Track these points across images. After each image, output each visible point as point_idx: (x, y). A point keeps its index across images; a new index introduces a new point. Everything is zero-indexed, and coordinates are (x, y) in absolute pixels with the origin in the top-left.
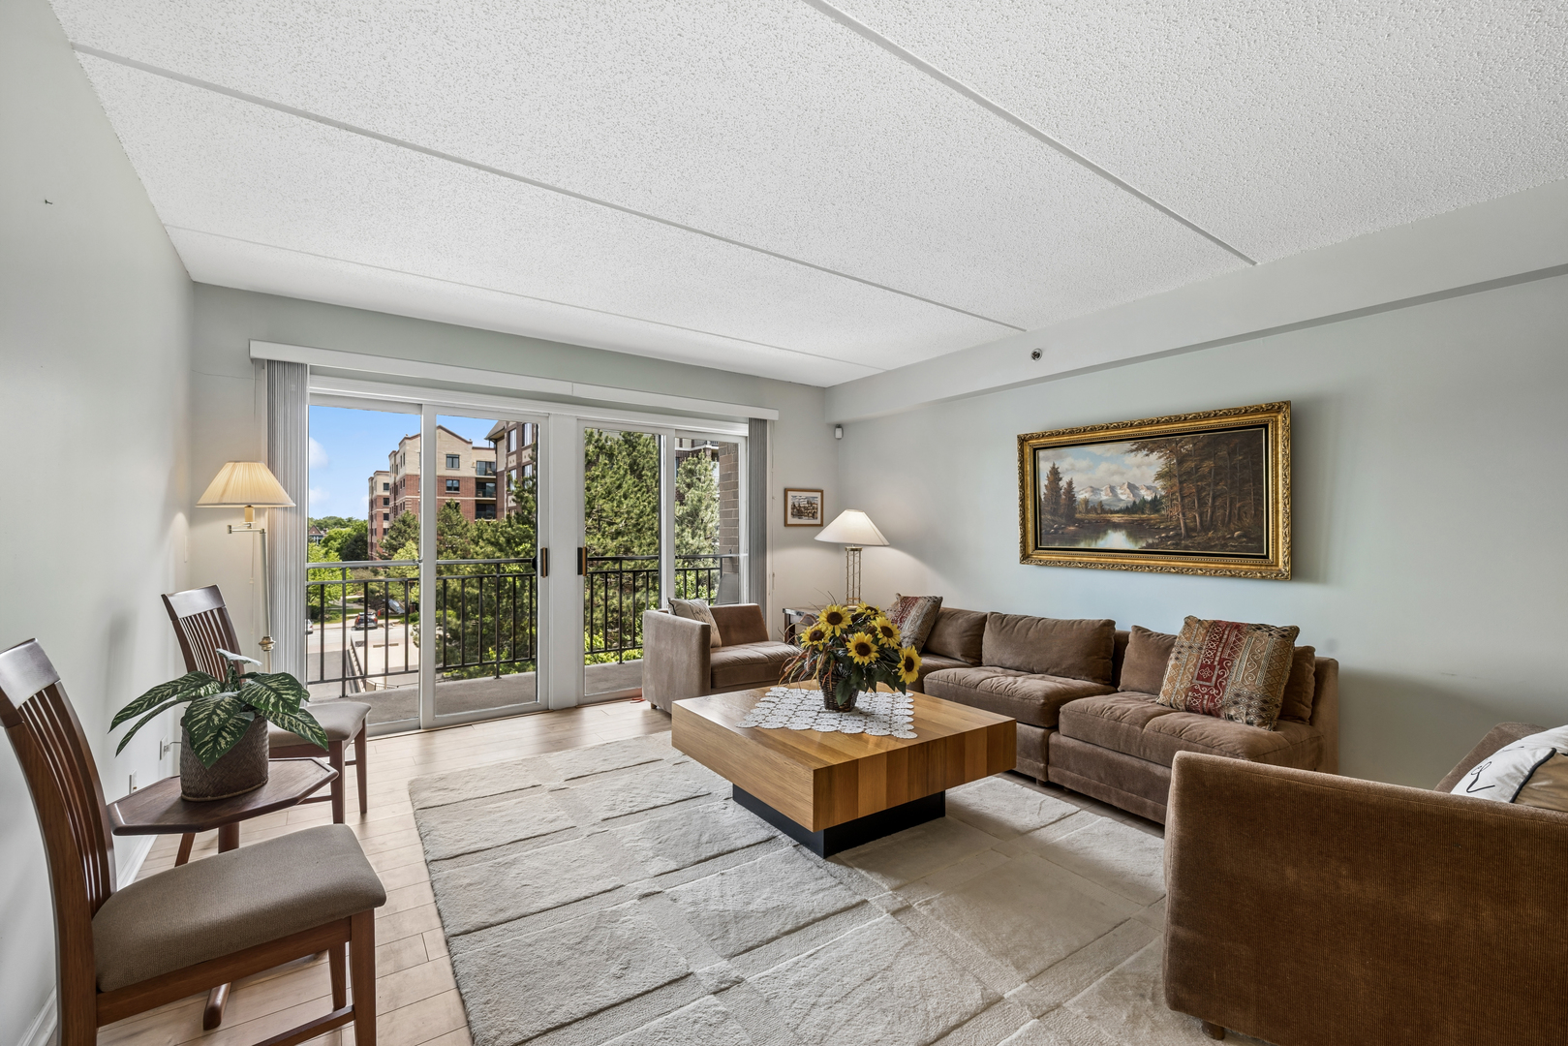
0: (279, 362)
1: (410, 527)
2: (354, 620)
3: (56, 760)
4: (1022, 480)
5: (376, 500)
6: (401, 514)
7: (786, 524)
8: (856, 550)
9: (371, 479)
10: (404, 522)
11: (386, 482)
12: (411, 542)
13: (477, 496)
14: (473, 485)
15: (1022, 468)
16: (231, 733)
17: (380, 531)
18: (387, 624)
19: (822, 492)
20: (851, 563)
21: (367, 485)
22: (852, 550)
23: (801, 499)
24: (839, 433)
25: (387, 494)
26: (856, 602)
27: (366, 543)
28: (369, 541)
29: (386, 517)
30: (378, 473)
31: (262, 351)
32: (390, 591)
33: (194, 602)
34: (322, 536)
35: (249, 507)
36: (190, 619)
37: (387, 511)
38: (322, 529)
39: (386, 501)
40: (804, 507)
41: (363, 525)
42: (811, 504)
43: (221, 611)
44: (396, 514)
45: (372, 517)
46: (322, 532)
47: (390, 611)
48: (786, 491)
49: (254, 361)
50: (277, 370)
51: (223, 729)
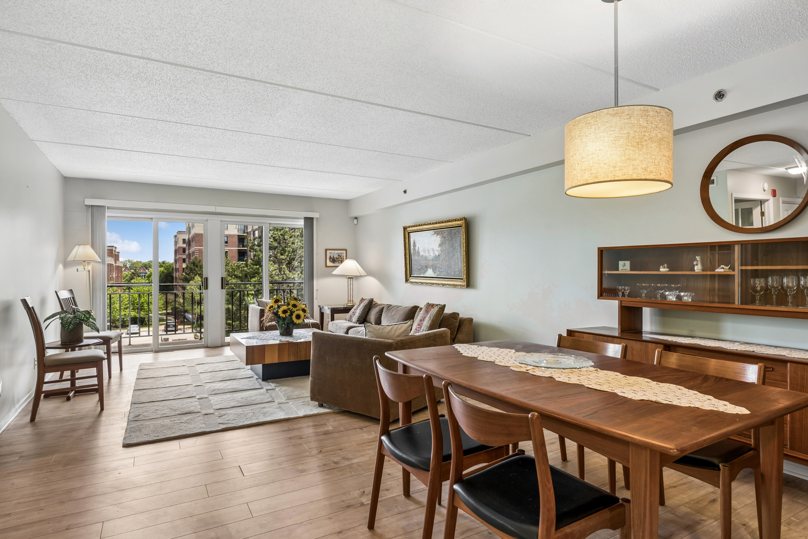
0: (94, 206)
1: (197, 267)
2: (164, 326)
4: (405, 247)
5: (178, 249)
6: (192, 258)
7: (326, 266)
8: (351, 278)
9: (176, 236)
10: (194, 263)
11: (184, 238)
12: (197, 276)
13: (239, 247)
14: (236, 240)
15: (405, 241)
16: (72, 325)
17: (181, 270)
18: (184, 328)
19: (346, 250)
20: (349, 284)
21: (173, 240)
22: (349, 278)
23: (335, 254)
24: (355, 221)
25: (184, 246)
26: (352, 302)
27: (172, 277)
28: (174, 276)
29: (184, 261)
30: (179, 232)
31: (89, 202)
32: (185, 308)
33: (64, 295)
34: (146, 273)
35: (85, 262)
36: (64, 299)
37: (184, 257)
38: (147, 268)
39: (184, 250)
40: (336, 258)
41: (170, 265)
42: (340, 256)
43: (73, 298)
44: (190, 259)
45: (176, 261)
46: (147, 271)
47: (185, 320)
48: (326, 250)
49: (86, 206)
50: (95, 209)
51: (70, 323)
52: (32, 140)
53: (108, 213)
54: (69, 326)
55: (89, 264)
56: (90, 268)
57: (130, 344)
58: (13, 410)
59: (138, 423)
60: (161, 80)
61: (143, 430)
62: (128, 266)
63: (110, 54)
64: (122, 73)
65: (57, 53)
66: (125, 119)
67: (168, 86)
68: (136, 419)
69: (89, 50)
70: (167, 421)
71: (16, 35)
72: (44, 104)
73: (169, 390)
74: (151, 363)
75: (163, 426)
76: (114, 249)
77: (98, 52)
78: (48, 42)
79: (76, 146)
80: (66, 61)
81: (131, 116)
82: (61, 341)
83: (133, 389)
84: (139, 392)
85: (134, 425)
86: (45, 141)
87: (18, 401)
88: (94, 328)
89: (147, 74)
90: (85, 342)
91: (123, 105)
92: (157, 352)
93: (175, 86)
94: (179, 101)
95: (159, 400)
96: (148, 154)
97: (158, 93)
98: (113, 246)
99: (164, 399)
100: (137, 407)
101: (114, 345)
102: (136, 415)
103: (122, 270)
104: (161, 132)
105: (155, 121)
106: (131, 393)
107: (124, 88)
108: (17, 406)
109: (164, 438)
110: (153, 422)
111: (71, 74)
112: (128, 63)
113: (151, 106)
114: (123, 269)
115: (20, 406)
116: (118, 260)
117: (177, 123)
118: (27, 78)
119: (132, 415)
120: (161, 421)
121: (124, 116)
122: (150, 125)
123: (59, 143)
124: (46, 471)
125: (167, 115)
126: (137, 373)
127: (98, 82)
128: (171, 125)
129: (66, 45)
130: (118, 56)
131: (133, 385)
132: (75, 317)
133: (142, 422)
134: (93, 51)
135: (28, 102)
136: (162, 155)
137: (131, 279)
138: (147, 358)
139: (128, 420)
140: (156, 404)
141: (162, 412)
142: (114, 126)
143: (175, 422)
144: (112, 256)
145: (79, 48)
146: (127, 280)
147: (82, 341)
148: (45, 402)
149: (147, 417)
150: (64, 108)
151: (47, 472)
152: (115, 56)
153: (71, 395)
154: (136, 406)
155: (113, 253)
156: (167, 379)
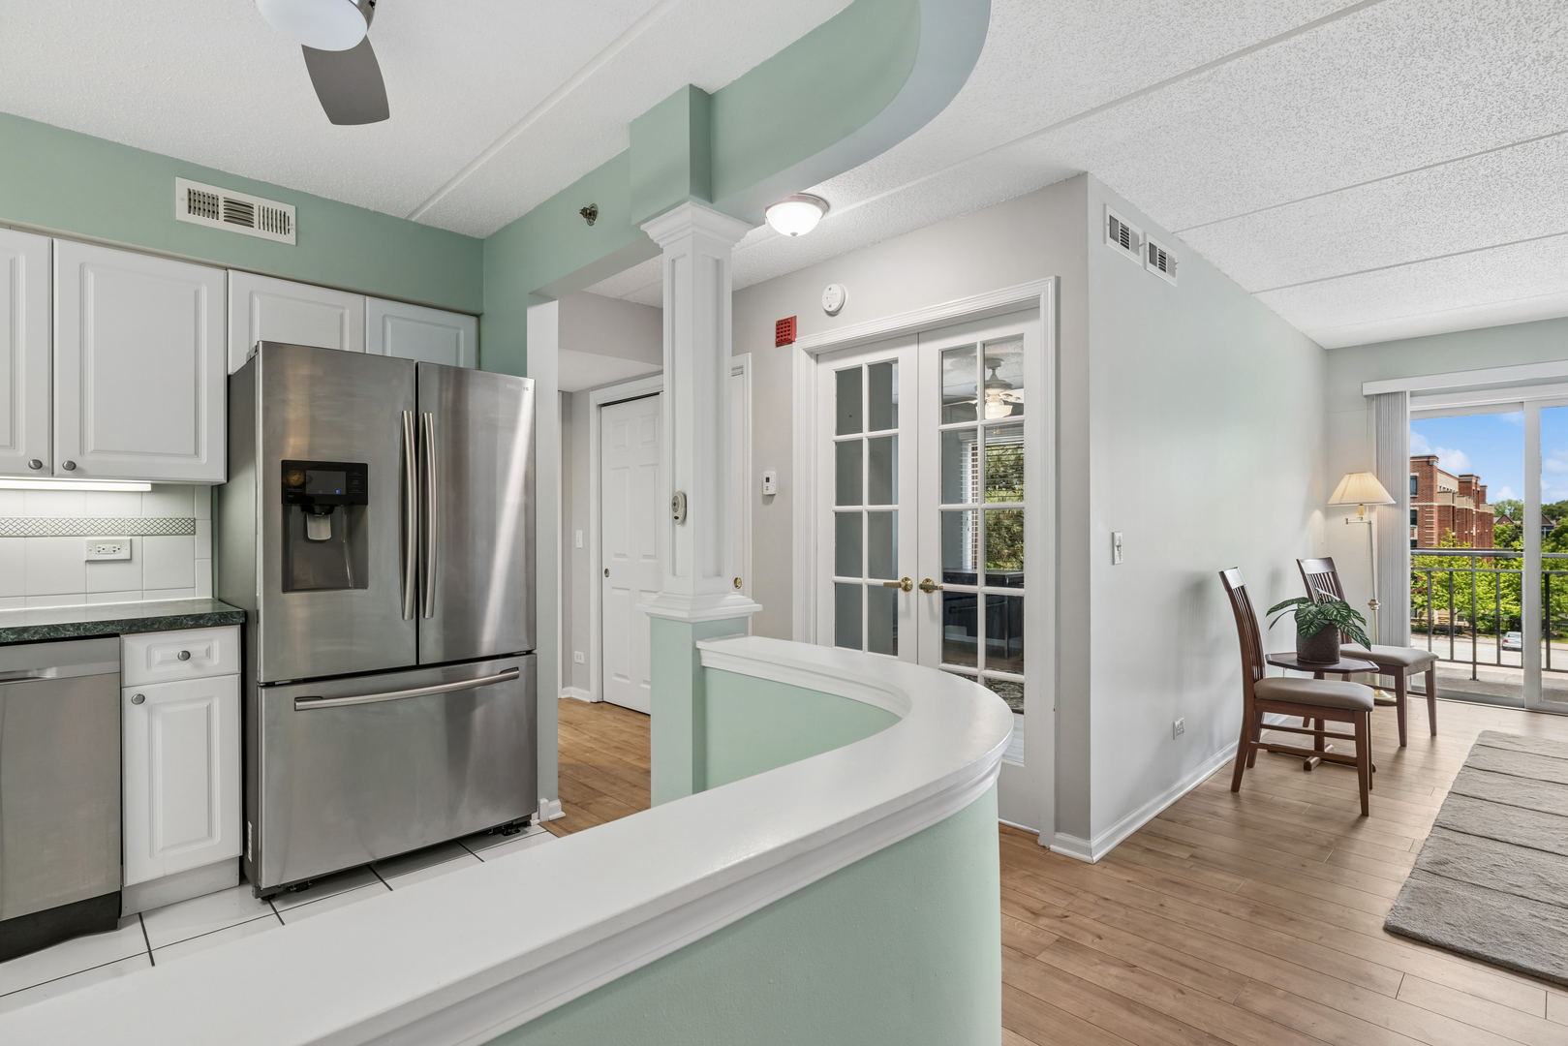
0: (1384, 394)
3: (1247, 626)
16: (1315, 627)
31: (1372, 388)
33: (1315, 567)
34: (1552, 527)
35: (1361, 506)
36: (1314, 576)
38: (1553, 517)
43: (1334, 574)
46: (1554, 522)
49: (1366, 396)
50: (1383, 400)
51: (1312, 623)
52: (1251, 293)
53: (1411, 406)
54: (1308, 628)
55: (1372, 508)
56: (1374, 517)
57: (1474, 678)
58: (1211, 760)
59: (1438, 883)
60: (1480, 24)
61: (1446, 908)
62: (1507, 512)
63: (1329, 26)
64: (1374, 61)
65: (1229, 91)
66: (1412, 182)
67: (1507, 28)
68: (1436, 869)
69: (1284, 43)
70: (1521, 912)
71: (1156, 92)
72: (1246, 214)
73: (1547, 821)
74: (1513, 737)
75: (1507, 922)
76: (1474, 481)
77: (1304, 36)
78: (1205, 74)
79: (1326, 282)
80: (1250, 97)
81: (1425, 167)
82: (1298, 654)
83: (1449, 787)
84: (1460, 802)
85: (1425, 882)
86: (1272, 289)
87: (1221, 747)
88: (1359, 639)
89: (1436, 27)
90: (1344, 663)
91: (1398, 146)
92: (1535, 711)
93: (1528, 20)
94: (1553, 62)
95: (1511, 840)
96: (1491, 251)
97: (1482, 68)
98: (1472, 476)
99: (1524, 842)
100: (1445, 839)
101: (1415, 680)
102: (1437, 859)
103: (1492, 520)
104: (1514, 179)
105: (1493, 154)
106: (1441, 796)
107: (1388, 100)
108: (1219, 755)
109: (1498, 960)
110: (1477, 895)
111: (1268, 123)
112: (1380, 25)
113: (1470, 117)
114: (1496, 520)
115: (1225, 756)
116: (1484, 501)
117: (1558, 134)
118: (1201, 172)
119: (1428, 855)
120: (1504, 905)
121: (1409, 175)
122: (1482, 172)
123: (1295, 285)
124: (1218, 907)
125: (1524, 122)
126: (1469, 750)
127: (1326, 114)
128: (1542, 147)
129: (1237, 60)
130: (1349, 19)
131: (1453, 777)
132: (1320, 612)
133: (1448, 885)
134: (1292, 40)
135: (1219, 221)
136: (1533, 243)
137: (1514, 540)
138: (1509, 722)
139: (1416, 863)
140: (1499, 847)
141: (1513, 880)
142: (1390, 210)
143: (1544, 924)
144: (1469, 495)
145: (1263, 51)
146: (1504, 541)
147: (1335, 661)
148: (1267, 761)
149: (1466, 875)
150: (1280, 208)
151: (1220, 911)
152: (1342, 23)
153: (1312, 761)
154: (1446, 834)
155: (1471, 488)
156: (1548, 791)
